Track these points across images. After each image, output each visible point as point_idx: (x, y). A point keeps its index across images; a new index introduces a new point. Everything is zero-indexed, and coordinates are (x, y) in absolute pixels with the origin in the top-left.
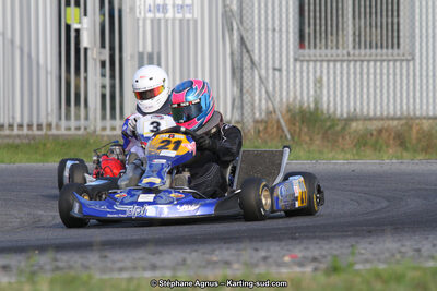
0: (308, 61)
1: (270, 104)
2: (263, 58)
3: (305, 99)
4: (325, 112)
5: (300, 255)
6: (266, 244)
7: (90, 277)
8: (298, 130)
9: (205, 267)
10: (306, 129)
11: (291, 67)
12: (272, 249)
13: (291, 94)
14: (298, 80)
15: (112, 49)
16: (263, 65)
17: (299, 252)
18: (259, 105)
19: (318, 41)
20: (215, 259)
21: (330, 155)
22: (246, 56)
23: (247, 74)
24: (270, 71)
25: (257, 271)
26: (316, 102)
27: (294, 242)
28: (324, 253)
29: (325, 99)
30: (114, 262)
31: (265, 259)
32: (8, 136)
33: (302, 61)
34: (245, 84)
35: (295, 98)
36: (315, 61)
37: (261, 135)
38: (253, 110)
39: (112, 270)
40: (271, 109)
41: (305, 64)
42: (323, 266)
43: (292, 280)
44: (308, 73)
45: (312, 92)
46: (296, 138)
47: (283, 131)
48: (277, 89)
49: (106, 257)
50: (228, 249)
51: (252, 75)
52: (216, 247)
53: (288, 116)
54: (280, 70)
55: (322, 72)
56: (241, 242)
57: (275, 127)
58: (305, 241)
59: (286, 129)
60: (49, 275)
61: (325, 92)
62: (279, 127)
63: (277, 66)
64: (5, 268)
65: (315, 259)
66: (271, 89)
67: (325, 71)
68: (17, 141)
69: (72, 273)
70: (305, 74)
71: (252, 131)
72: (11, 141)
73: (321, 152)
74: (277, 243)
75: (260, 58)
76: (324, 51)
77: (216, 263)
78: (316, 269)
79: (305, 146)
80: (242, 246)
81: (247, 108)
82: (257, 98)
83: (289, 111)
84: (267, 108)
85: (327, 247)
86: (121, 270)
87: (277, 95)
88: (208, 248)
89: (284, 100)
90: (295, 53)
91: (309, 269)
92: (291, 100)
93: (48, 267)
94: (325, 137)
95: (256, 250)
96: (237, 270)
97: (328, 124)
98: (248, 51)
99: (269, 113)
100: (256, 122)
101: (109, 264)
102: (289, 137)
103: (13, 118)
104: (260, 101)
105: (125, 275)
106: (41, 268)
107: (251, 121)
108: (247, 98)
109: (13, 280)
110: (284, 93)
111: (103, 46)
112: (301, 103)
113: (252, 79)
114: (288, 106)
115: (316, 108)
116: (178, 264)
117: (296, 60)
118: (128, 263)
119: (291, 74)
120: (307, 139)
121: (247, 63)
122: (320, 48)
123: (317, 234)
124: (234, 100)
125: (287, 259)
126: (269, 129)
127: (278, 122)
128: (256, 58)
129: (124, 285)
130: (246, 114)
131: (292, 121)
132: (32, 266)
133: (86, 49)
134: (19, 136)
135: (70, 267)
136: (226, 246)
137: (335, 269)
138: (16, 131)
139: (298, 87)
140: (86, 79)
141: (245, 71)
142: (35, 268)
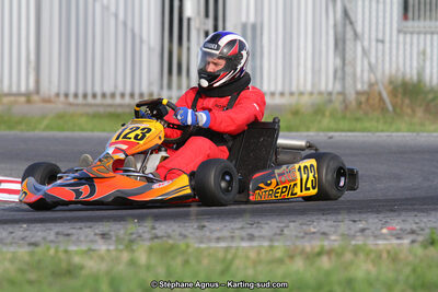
0: (412, 33)
1: (372, 76)
2: (367, 30)
3: (408, 70)
4: (428, 83)
5: (398, 227)
6: (364, 216)
7: (188, 246)
8: (399, 102)
9: (303, 237)
10: (407, 101)
11: (394, 38)
12: (371, 220)
13: (394, 66)
14: (401, 52)
15: (216, 19)
16: (366, 36)
17: (397, 223)
18: (361, 77)
19: (422, 12)
20: (313, 230)
21: (432, 127)
22: (349, 28)
23: (349, 45)
24: (374, 43)
25: (353, 243)
26: (419, 74)
27: (392, 214)
28: (422, 225)
29: (428, 71)
30: (212, 232)
31: (363, 230)
32: (110, 106)
33: (405, 33)
34: (347, 56)
35: (398, 70)
36: (419, 33)
37: (363, 106)
38: (355, 82)
39: (210, 240)
40: (373, 80)
41: (408, 36)
42: (420, 238)
43: (389, 252)
44: (411, 45)
45: (415, 64)
46: (398, 110)
47: (384, 103)
48: (380, 61)
49: (204, 226)
50: (326, 220)
51: (355, 46)
52: (314, 218)
53: (391, 87)
54: (383, 42)
55: (425, 44)
56: (339, 213)
57: (377, 100)
58: (404, 213)
59: (387, 101)
60: (147, 244)
61: (428, 63)
62: (381, 99)
63: (380, 37)
64: (104, 236)
65: (413, 232)
66: (373, 61)
67: (428, 43)
68: (120, 110)
69: (171, 242)
70: (408, 47)
71: (354, 103)
72: (112, 110)
73: (422, 125)
74: (375, 215)
75: (363, 29)
76: (428, 23)
77: (314, 233)
78: (413, 242)
79: (407, 118)
80: (340, 217)
81: (349, 80)
82: (359, 69)
83: (391, 82)
84: (370, 80)
85: (425, 220)
86: (218, 239)
87: (380, 67)
88: (305, 219)
89: (387, 72)
90: (399, 25)
91: (406, 241)
92: (394, 72)
93: (146, 236)
94: (427, 110)
95: (354, 221)
96: (334, 241)
97: (430, 96)
98: (351, 23)
99: (371, 85)
100: (358, 93)
101: (208, 233)
102: (390, 108)
103: (116, 87)
104: (362, 71)
105: (223, 244)
106: (140, 236)
107: (353, 92)
108: (348, 69)
109: (112, 248)
110: (387, 65)
111: (207, 15)
112: (404, 74)
113: (355, 50)
114: (390, 77)
115: (419, 81)
116: (275, 234)
117: (399, 31)
118: (226, 233)
119: (394, 45)
120: (409, 111)
121: (350, 35)
122: (425, 19)
123: (416, 207)
124: (335, 72)
125: (385, 231)
126: (371, 101)
127: (380, 94)
128: (359, 29)
129: (221, 254)
130: (347, 85)
131: (394, 92)
132: (132, 234)
133: (189, 19)
134: (121, 106)
135: (169, 237)
136: (324, 217)
137: (432, 243)
138: (118, 100)
139: (401, 59)
140: (189, 49)
141: (348, 43)
142: (134, 236)
